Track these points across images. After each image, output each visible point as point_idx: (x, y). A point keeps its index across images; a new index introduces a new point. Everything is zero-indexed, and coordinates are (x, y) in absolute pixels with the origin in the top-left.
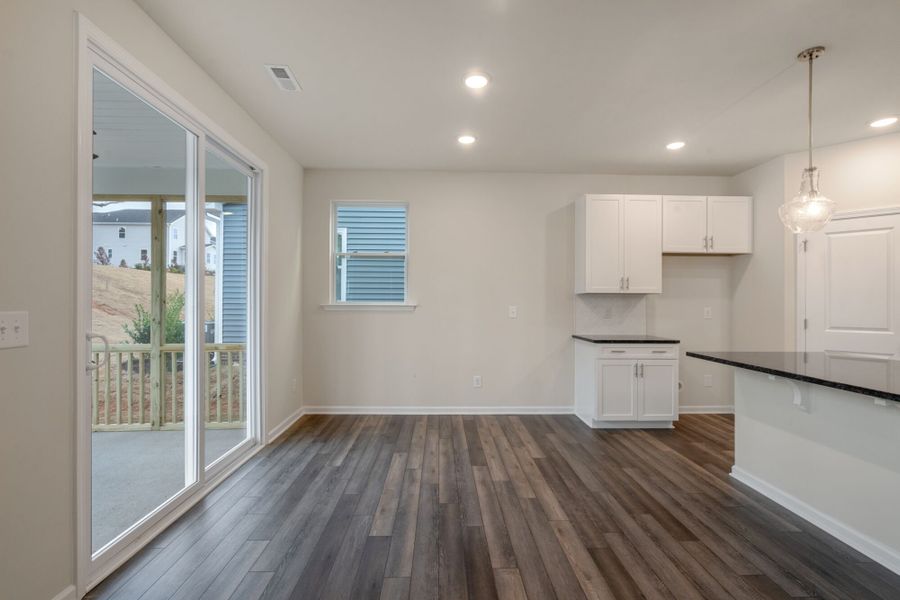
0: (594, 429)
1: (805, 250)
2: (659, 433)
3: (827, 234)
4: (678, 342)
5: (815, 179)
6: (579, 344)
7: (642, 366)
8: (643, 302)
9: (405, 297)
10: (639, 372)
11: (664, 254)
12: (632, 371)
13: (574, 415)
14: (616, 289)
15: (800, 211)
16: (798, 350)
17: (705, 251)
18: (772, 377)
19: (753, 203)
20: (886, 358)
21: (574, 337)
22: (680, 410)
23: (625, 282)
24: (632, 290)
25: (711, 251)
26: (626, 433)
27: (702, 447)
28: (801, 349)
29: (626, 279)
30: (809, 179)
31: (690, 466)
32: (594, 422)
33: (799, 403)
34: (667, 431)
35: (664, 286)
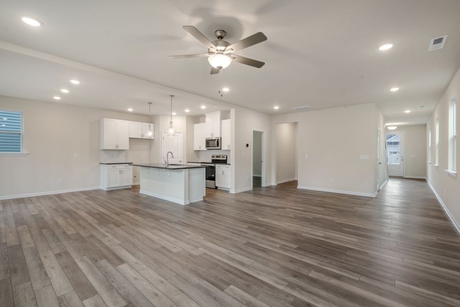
0: (107, 191)
4: (132, 163)
6: (101, 165)
7: (122, 171)
8: (124, 152)
9: (21, 150)
11: (130, 138)
12: (119, 172)
13: (100, 189)
14: (114, 148)
17: (141, 138)
19: (154, 126)
21: (100, 163)
23: (117, 146)
24: (120, 148)
25: (143, 138)
34: (129, 188)
35: (130, 147)
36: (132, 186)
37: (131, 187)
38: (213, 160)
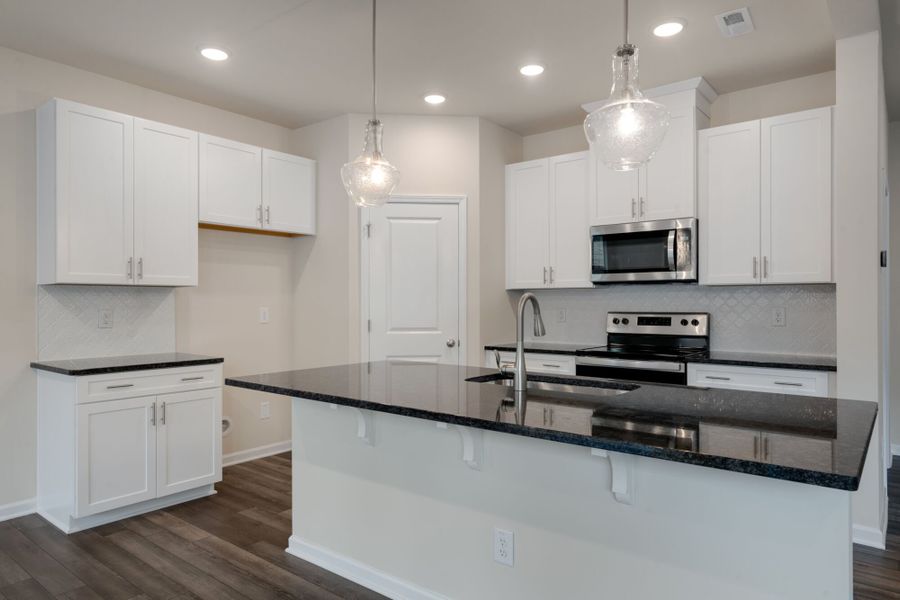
0: (73, 535)
1: (369, 235)
2: (191, 509)
3: (389, 218)
4: (221, 360)
5: (379, 136)
6: (46, 380)
7: (164, 406)
8: (171, 298)
10: (159, 416)
11: (202, 225)
12: (147, 416)
13: (36, 516)
14: (118, 277)
15: (364, 178)
16: (363, 361)
17: (258, 226)
18: (333, 406)
20: (434, 360)
21: (34, 366)
22: (224, 461)
23: (134, 265)
24: (148, 279)
25: (266, 227)
26: (135, 524)
27: (251, 514)
28: (364, 360)
29: (137, 261)
30: (372, 135)
31: (232, 556)
32: (73, 521)
33: (363, 435)
34: (207, 498)
35: (202, 274)
36: (217, 486)
37: (212, 492)
38: (612, 337)
